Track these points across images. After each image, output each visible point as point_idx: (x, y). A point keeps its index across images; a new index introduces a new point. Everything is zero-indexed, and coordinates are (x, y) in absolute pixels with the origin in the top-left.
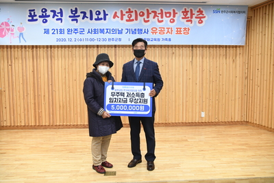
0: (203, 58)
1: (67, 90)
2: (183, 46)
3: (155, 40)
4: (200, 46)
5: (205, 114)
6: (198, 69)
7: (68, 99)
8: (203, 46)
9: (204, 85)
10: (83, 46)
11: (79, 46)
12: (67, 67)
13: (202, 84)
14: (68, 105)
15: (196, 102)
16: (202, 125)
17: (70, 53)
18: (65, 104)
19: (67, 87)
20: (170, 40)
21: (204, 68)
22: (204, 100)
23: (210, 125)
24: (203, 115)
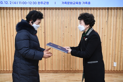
0: (117, 18)
1: (7, 43)
2: (100, 9)
3: (77, 3)
4: (114, 8)
5: (117, 64)
6: (112, 27)
7: (7, 51)
8: (117, 8)
9: (117, 40)
10: (18, 8)
11: (15, 8)
12: (6, 25)
13: (116, 40)
14: (7, 55)
15: (110, 54)
16: (114, 73)
17: (8, 14)
18: (5, 55)
19: (6, 41)
20: (89, 3)
21: (118, 26)
22: (116, 53)
23: (120, 73)
24: (115, 64)
